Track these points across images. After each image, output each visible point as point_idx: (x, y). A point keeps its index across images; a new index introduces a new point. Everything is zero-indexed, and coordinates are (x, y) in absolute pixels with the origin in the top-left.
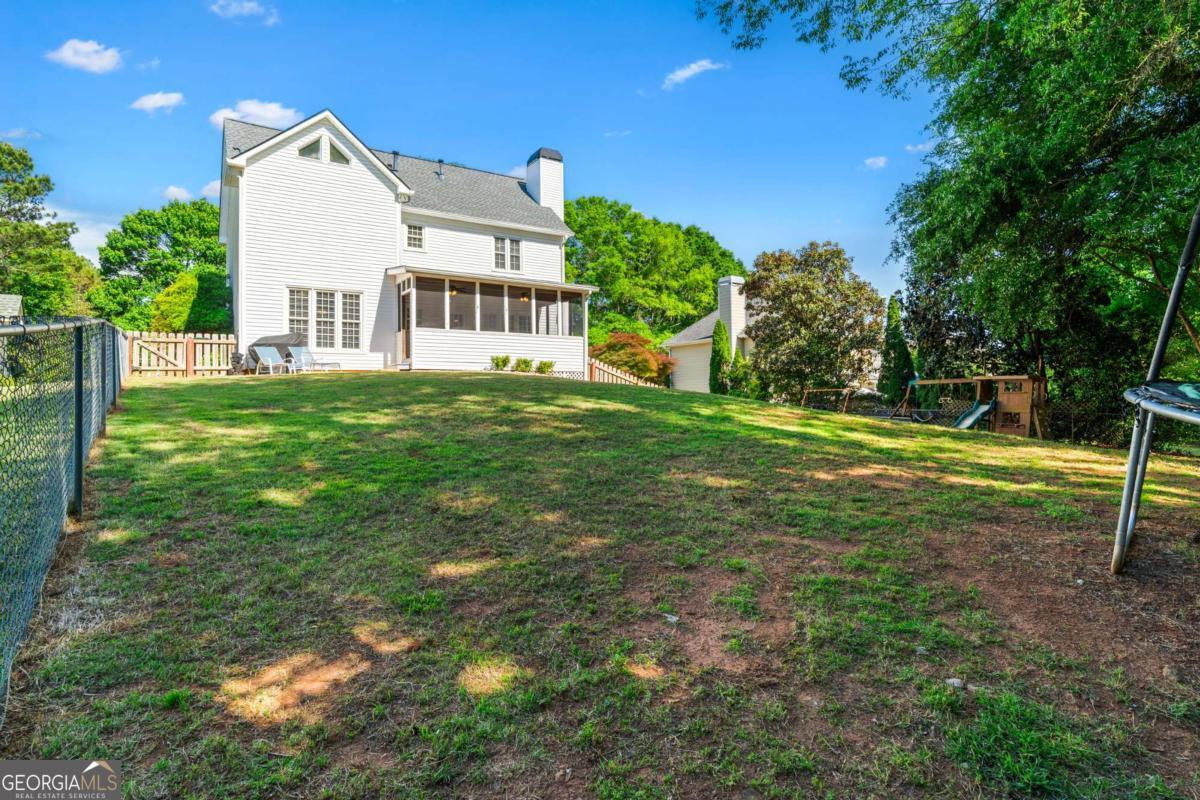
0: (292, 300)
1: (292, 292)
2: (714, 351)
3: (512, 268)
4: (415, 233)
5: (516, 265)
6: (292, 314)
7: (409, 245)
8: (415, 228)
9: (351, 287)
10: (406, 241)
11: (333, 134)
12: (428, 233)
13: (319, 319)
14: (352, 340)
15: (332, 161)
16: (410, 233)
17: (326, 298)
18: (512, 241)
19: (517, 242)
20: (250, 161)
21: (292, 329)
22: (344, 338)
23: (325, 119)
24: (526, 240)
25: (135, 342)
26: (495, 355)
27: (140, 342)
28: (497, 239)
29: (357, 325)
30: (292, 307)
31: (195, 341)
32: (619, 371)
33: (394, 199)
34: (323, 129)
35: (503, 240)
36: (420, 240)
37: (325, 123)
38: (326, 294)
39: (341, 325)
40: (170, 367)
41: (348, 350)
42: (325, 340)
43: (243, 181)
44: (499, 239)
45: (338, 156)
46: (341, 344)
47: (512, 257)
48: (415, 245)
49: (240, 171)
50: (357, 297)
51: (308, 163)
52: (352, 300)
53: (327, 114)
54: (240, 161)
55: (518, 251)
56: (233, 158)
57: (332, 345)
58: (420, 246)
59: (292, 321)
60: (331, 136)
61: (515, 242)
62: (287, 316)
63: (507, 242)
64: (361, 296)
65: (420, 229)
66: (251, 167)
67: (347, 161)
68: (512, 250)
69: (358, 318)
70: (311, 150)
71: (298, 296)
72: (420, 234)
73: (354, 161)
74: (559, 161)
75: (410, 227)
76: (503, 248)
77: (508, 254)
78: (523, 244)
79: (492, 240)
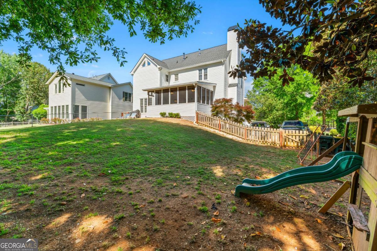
1: (141, 100)
3: (205, 79)
4: (177, 77)
5: (206, 77)
6: (141, 105)
7: (175, 80)
13: (145, 106)
16: (175, 77)
17: (146, 100)
18: (204, 69)
21: (141, 109)
24: (209, 67)
28: (199, 70)
30: (141, 103)
33: (158, 70)
34: (146, 58)
35: (201, 70)
43: (134, 77)
44: (200, 70)
47: (205, 75)
51: (144, 68)
53: (144, 54)
54: (133, 73)
55: (207, 72)
58: (178, 80)
59: (141, 107)
61: (206, 69)
63: (203, 70)
65: (178, 75)
66: (135, 73)
67: (150, 64)
68: (204, 72)
75: (175, 75)
76: (202, 73)
77: (203, 75)
78: (208, 69)
79: (198, 71)
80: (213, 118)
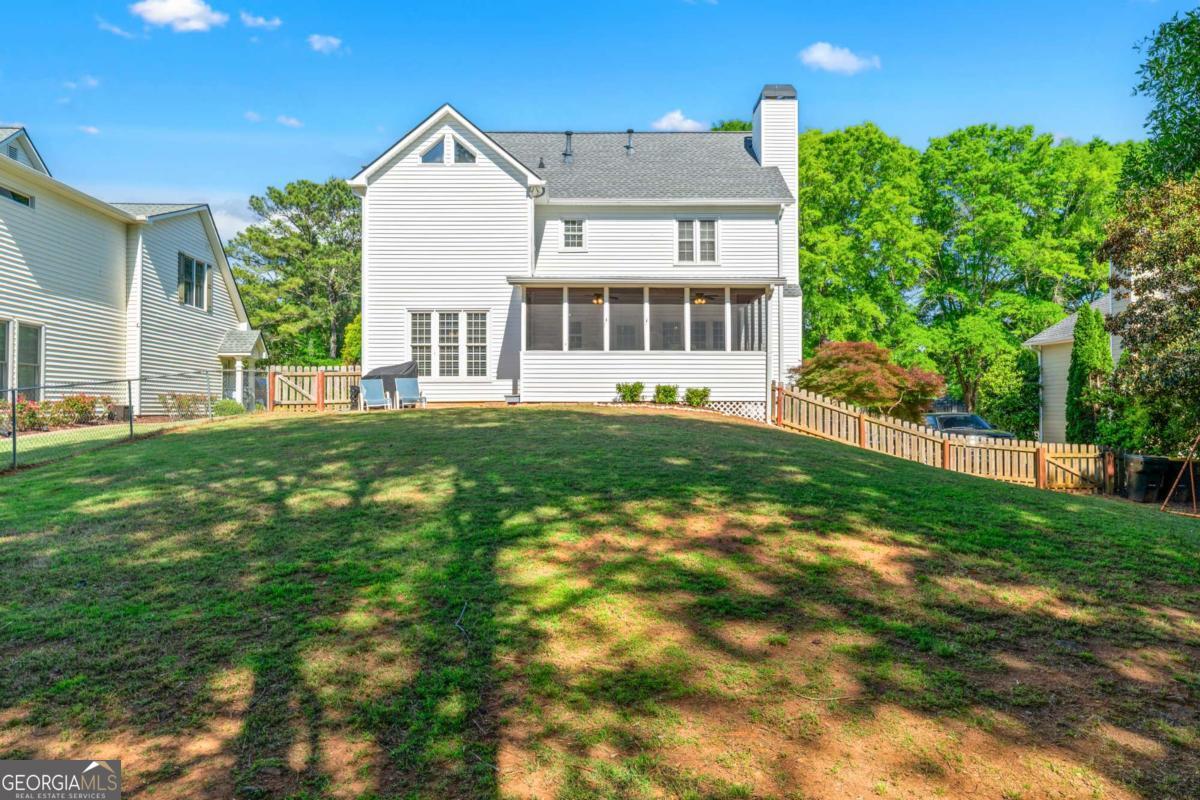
0: (414, 324)
1: (414, 315)
2: (1075, 357)
3: (703, 258)
4: (574, 230)
5: (709, 253)
6: (414, 339)
7: (567, 245)
8: (574, 223)
9: (476, 305)
10: (562, 240)
11: (456, 130)
12: (589, 227)
13: (443, 344)
14: (477, 368)
15: (456, 161)
16: (567, 230)
17: (449, 318)
18: (703, 222)
19: (712, 222)
20: (371, 179)
21: (414, 358)
22: (470, 364)
23: (448, 115)
24: (722, 218)
25: (277, 377)
26: (622, 381)
27: (280, 376)
28: (681, 222)
29: (484, 348)
30: (414, 332)
31: (326, 374)
32: (827, 399)
33: (525, 194)
34: (446, 127)
35: (690, 222)
36: (580, 237)
37: (446, 120)
38: (450, 315)
39: (466, 349)
40: (305, 401)
41: (474, 378)
42: (449, 368)
43: (366, 201)
44: (686, 222)
45: (463, 155)
46: (465, 372)
47: (702, 243)
48: (573, 245)
49: (362, 190)
50: (484, 316)
51: (432, 169)
52: (478, 319)
53: (447, 108)
54: (361, 180)
55: (712, 234)
56: (353, 178)
57: (456, 373)
58: (580, 245)
59: (414, 348)
60: (454, 133)
61: (708, 222)
62: (408, 342)
63: (697, 225)
64: (488, 314)
65: (580, 223)
66: (372, 186)
67: (472, 157)
68: (703, 234)
69: (484, 340)
70: (434, 155)
71: (420, 318)
72: (580, 230)
73: (480, 157)
74: (793, 98)
75: (567, 222)
76: (691, 234)
77: (697, 240)
78: (721, 225)
79: (674, 225)
80: (837, 408)
